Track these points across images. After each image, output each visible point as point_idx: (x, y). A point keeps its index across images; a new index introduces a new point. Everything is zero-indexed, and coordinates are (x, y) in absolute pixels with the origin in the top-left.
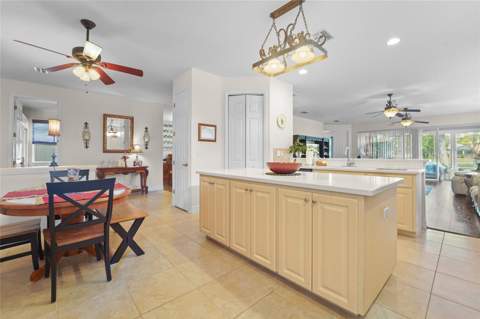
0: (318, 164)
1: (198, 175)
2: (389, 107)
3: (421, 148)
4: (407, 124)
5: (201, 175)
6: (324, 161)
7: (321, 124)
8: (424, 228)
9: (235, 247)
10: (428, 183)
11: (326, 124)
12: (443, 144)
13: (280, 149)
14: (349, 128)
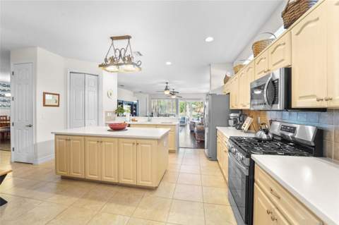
0: (133, 120)
1: (54, 135)
2: (166, 89)
3: (179, 109)
4: (174, 97)
5: (56, 135)
6: (136, 118)
7: (132, 93)
8: (179, 148)
9: (90, 177)
10: (181, 126)
11: (134, 93)
12: (188, 106)
13: (109, 112)
14: (147, 96)
